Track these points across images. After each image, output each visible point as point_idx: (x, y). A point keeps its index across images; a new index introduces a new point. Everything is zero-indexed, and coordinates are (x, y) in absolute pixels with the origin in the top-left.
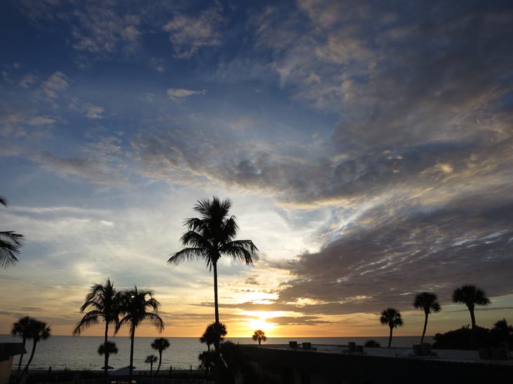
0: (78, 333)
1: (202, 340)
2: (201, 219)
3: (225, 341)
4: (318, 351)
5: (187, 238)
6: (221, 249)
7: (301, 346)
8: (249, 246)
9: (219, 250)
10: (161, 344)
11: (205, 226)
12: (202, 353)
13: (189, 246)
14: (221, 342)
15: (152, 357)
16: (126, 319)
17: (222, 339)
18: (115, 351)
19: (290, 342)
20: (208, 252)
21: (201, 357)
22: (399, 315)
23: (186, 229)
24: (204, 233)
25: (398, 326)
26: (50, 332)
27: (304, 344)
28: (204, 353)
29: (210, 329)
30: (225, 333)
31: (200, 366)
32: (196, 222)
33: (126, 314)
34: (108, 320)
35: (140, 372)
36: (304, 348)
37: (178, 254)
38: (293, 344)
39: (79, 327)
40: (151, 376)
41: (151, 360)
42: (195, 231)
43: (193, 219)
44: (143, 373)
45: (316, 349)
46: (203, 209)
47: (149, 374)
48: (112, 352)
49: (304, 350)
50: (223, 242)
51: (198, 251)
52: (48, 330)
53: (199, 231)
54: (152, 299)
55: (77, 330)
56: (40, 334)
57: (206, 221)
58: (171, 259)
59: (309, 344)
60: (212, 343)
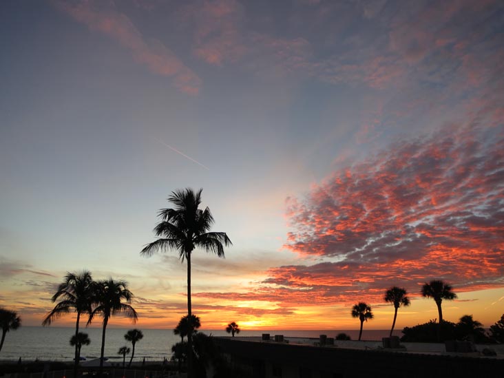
0: (48, 323)
1: (176, 331)
2: (176, 210)
3: (198, 333)
4: (290, 344)
5: (161, 228)
6: (195, 240)
7: (274, 339)
8: (223, 238)
9: (193, 241)
10: (134, 336)
11: (180, 216)
12: (175, 344)
13: (163, 236)
14: (194, 334)
15: (125, 348)
16: (99, 309)
17: (196, 331)
18: (88, 342)
19: (263, 335)
20: (182, 243)
21: (174, 349)
22: (369, 309)
23: (160, 220)
24: (179, 224)
25: (368, 319)
26: (20, 322)
27: (276, 336)
28: (177, 344)
29: (184, 320)
30: (198, 325)
31: (173, 357)
32: (170, 213)
33: (99, 305)
34: (80, 310)
35: (113, 363)
36: (277, 340)
37: (152, 245)
38: (266, 336)
39: (49, 317)
40: (124, 368)
41: (124, 351)
42: (169, 222)
43: (168, 210)
44: (115, 365)
45: (288, 342)
46: (178, 200)
47: (121, 365)
48: (84, 343)
49: (276, 343)
50: (197, 234)
51: (171, 241)
52: (18, 319)
53: (174, 222)
54: (125, 290)
55: (48, 320)
56: (10, 324)
57: (180, 212)
58: (145, 250)
59: (282, 336)
60: (185, 335)
